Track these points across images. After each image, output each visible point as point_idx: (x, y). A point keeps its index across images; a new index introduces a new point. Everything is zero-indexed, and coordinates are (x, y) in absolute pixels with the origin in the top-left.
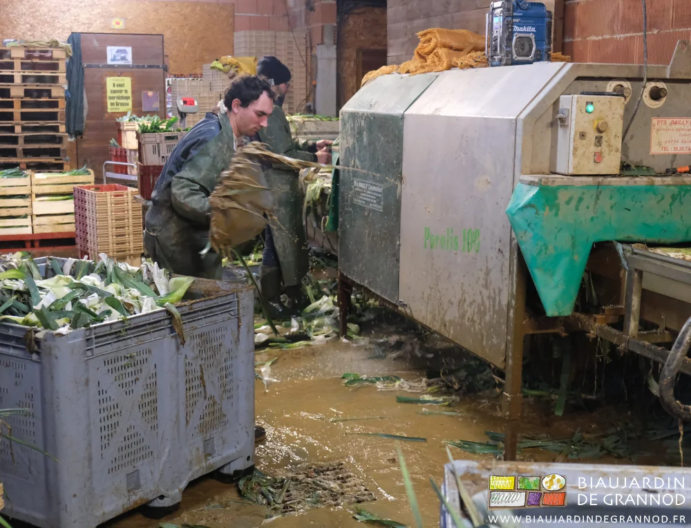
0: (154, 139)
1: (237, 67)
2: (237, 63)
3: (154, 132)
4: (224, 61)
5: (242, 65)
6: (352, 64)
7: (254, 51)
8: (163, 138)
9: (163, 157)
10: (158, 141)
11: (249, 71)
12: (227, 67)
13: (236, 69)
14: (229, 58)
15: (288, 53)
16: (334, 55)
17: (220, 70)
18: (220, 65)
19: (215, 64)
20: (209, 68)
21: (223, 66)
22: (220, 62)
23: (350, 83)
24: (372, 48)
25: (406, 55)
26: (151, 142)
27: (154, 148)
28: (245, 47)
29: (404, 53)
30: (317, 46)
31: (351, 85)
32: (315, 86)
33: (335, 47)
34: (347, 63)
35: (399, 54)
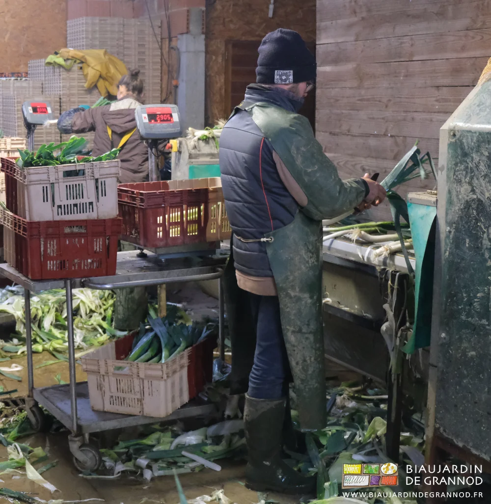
0: (45, 177)
1: (82, 62)
2: (83, 57)
3: (46, 164)
4: (66, 55)
5: (90, 59)
6: (220, 59)
7: (97, 43)
8: (61, 174)
9: (60, 207)
10: (52, 180)
11: (98, 68)
12: (69, 62)
13: (80, 65)
14: (71, 51)
15: (139, 45)
16: (202, 48)
17: (60, 66)
18: (60, 60)
19: (51, 58)
20: (44, 64)
21: (65, 60)
22: (61, 56)
23: (217, 83)
24: (244, 38)
25: (356, 40)
26: (39, 182)
27: (45, 190)
28: (87, 38)
29: (353, 38)
30: (179, 36)
31: (219, 85)
32: (176, 87)
33: (203, 36)
34: (214, 57)
35: (340, 40)
